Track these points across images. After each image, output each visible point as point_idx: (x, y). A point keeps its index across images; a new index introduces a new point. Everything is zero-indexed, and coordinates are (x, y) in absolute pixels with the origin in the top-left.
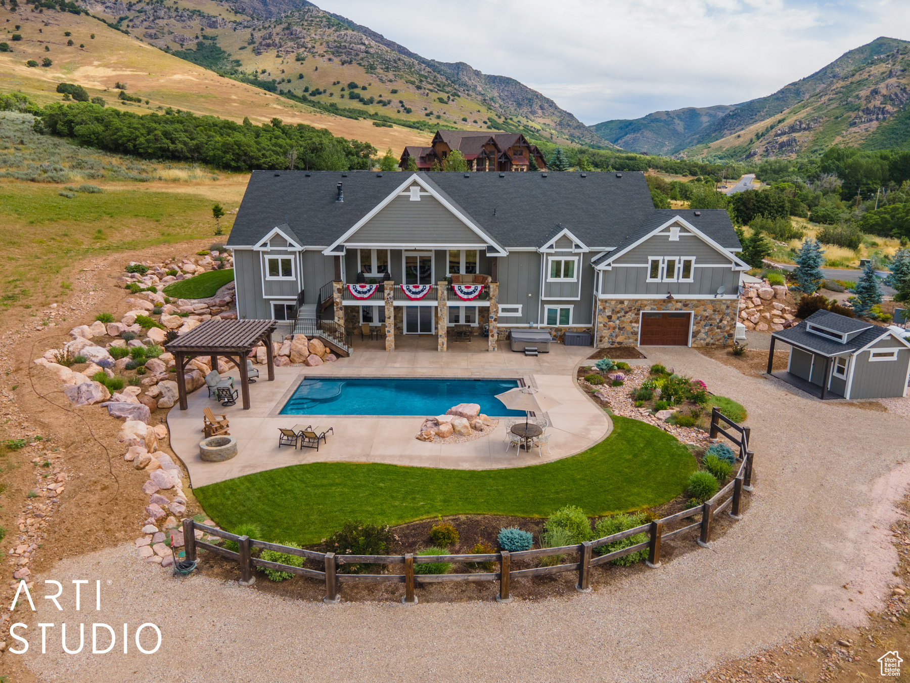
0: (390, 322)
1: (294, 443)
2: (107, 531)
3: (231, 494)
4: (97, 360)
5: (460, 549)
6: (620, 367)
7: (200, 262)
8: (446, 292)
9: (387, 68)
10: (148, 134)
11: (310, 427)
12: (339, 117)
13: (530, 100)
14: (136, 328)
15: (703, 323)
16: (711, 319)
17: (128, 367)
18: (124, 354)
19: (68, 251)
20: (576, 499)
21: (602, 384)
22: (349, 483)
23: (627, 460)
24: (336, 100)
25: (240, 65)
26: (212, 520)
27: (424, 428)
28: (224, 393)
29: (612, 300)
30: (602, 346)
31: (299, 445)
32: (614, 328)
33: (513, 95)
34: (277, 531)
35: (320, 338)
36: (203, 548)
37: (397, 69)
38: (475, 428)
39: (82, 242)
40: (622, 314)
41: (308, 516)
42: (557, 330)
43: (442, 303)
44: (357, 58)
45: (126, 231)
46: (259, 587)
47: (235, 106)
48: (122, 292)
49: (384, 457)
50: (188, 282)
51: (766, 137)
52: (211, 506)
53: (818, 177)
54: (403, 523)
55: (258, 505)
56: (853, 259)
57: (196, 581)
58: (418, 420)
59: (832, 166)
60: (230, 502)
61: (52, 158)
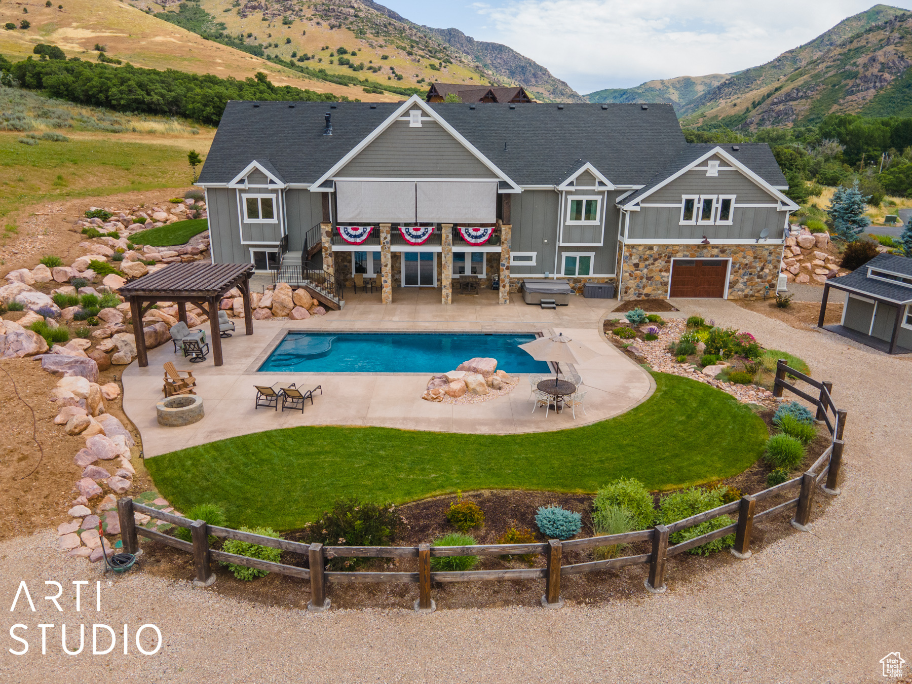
0: (387, 270)
1: (273, 403)
2: (21, 514)
3: (193, 464)
4: (36, 308)
5: (487, 534)
6: (652, 320)
7: (173, 210)
8: (451, 236)
9: (378, 33)
10: (122, 84)
11: (294, 385)
12: (328, 83)
13: (523, 68)
14: (90, 274)
15: (741, 271)
16: (750, 267)
17: (77, 317)
18: (72, 302)
19: (21, 197)
20: (626, 469)
21: (633, 338)
22: (341, 450)
23: (680, 422)
24: (324, 65)
25: (224, 28)
26: (165, 498)
27: (431, 386)
28: (192, 346)
29: (640, 245)
30: (627, 298)
31: (280, 406)
32: (642, 278)
33: (506, 63)
34: (249, 511)
35: (306, 288)
36: (146, 536)
37: (387, 33)
38: (492, 386)
39: (40, 189)
40: (651, 261)
41: (289, 492)
42: (576, 281)
43: (447, 247)
44: (346, 22)
45: (91, 179)
46: (221, 590)
47: (220, 70)
48: (78, 236)
49: (384, 420)
50: (159, 230)
51: (762, 105)
52: (165, 480)
53: (819, 143)
54: (411, 501)
55: (225, 479)
56: (876, 216)
57: (134, 581)
58: (422, 377)
59: (833, 133)
60: (189, 476)
61: (17, 108)
